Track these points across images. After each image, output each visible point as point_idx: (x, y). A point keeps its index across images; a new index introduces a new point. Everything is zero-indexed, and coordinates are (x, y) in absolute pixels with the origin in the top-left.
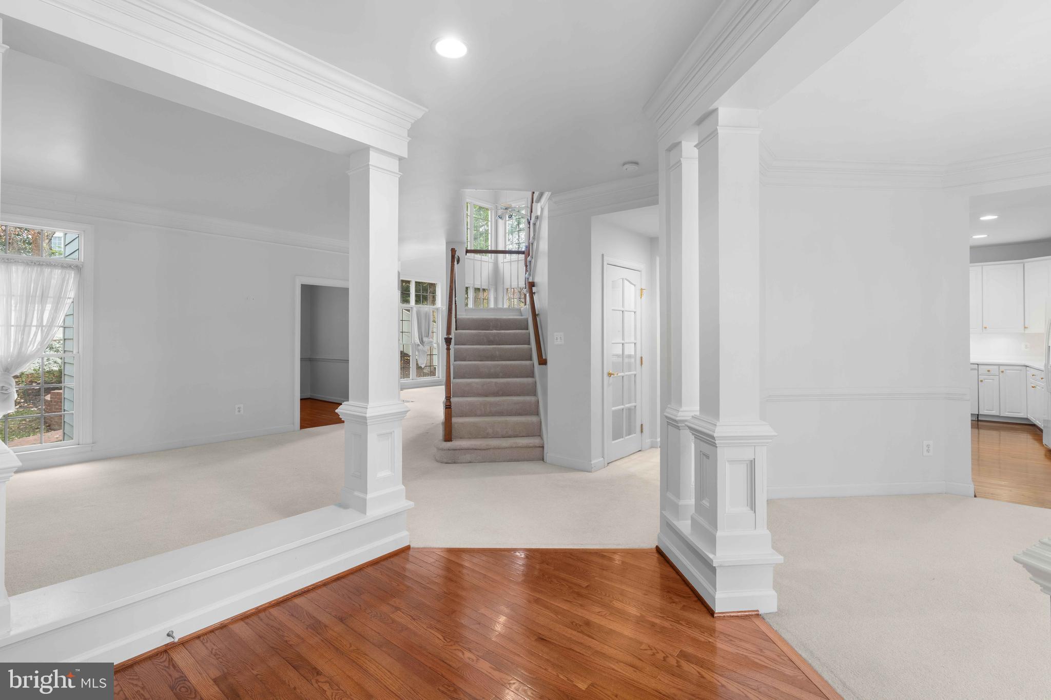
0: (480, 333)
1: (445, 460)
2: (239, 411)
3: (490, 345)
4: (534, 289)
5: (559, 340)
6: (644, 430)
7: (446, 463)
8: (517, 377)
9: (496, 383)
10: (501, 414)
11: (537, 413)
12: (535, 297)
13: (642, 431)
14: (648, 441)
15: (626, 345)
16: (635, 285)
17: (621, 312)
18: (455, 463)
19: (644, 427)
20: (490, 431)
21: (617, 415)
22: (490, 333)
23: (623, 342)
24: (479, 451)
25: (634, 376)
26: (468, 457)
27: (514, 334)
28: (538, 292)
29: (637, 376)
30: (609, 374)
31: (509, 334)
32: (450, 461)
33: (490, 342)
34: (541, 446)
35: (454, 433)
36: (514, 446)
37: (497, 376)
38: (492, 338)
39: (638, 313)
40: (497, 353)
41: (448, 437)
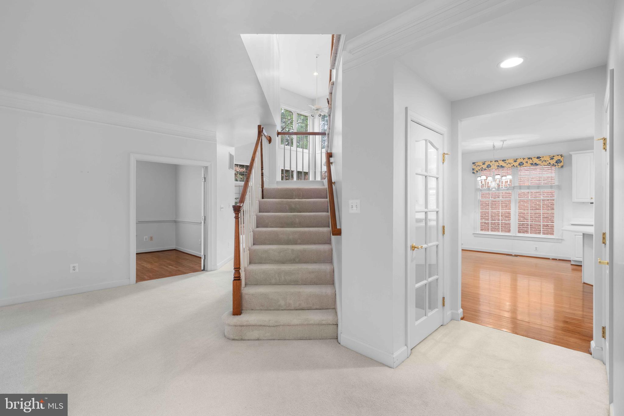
0: (282, 201)
1: (232, 337)
2: (74, 270)
3: (292, 212)
4: (332, 160)
5: (355, 208)
6: (446, 304)
7: (233, 340)
8: (315, 243)
9: (293, 250)
10: (295, 283)
11: (332, 283)
12: (332, 167)
13: (444, 305)
14: (449, 313)
15: (429, 213)
16: (437, 149)
17: (424, 177)
18: (242, 340)
19: (446, 300)
20: (282, 303)
21: (420, 292)
22: (291, 202)
23: (426, 210)
24: (268, 327)
25: (436, 247)
26: (255, 334)
27: (314, 202)
28: (334, 162)
29: (440, 248)
30: (413, 247)
31: (309, 202)
32: (237, 338)
33: (292, 210)
34: (335, 323)
35: (245, 304)
36: (306, 323)
37: (295, 243)
38: (293, 206)
39: (440, 180)
40: (297, 220)
41: (238, 310)
